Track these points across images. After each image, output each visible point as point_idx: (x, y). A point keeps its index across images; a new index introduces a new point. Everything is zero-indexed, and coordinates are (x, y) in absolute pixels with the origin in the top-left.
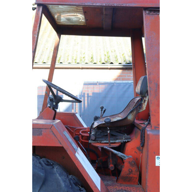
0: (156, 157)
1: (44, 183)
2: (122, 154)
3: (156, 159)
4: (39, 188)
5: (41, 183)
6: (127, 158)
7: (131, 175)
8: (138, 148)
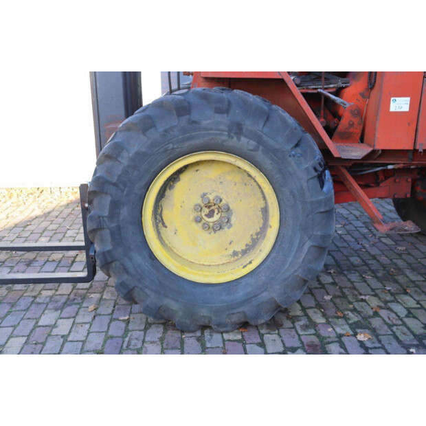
0: (392, 99)
1: (267, 119)
2: (342, 101)
3: (391, 102)
4: (263, 124)
5: (265, 118)
6: (348, 105)
7: (352, 130)
8: (362, 95)
